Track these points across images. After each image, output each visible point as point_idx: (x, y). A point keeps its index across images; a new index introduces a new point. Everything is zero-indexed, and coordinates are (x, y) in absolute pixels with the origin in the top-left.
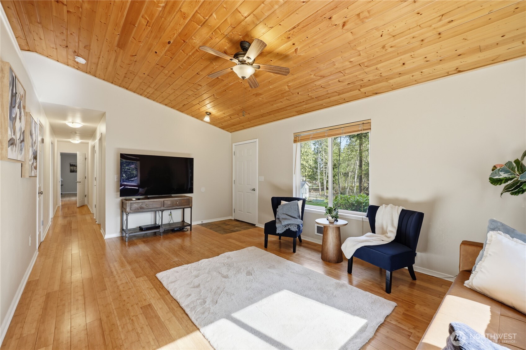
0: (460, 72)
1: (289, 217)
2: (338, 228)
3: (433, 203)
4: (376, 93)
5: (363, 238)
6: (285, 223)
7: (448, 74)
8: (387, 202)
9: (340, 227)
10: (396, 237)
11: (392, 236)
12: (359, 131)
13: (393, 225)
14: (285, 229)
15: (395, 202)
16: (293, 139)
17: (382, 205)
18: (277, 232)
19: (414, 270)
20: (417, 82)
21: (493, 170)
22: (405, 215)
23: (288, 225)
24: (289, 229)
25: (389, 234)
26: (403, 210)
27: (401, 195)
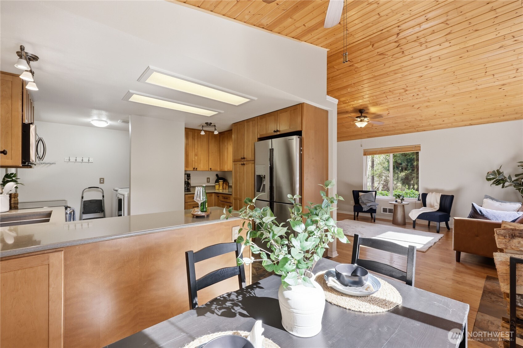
0: (471, 125)
1: (370, 202)
2: (403, 206)
3: (459, 190)
4: (425, 131)
5: (421, 209)
6: (369, 204)
7: (466, 126)
8: (432, 191)
9: (405, 206)
10: (439, 208)
11: (437, 207)
12: (412, 151)
13: (437, 202)
14: (369, 208)
15: (437, 191)
16: (363, 153)
17: (429, 193)
18: (363, 210)
19: (450, 227)
20: (449, 127)
21: (487, 174)
22: (443, 197)
23: (371, 206)
24: (372, 208)
25: (435, 207)
26: (442, 195)
27: (440, 187)
